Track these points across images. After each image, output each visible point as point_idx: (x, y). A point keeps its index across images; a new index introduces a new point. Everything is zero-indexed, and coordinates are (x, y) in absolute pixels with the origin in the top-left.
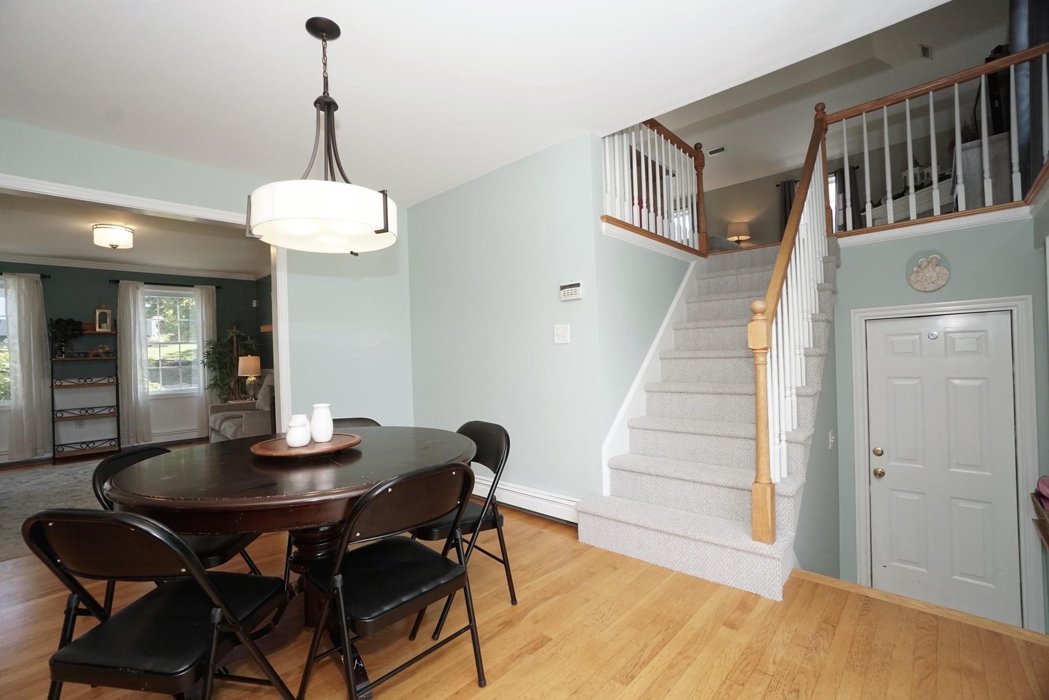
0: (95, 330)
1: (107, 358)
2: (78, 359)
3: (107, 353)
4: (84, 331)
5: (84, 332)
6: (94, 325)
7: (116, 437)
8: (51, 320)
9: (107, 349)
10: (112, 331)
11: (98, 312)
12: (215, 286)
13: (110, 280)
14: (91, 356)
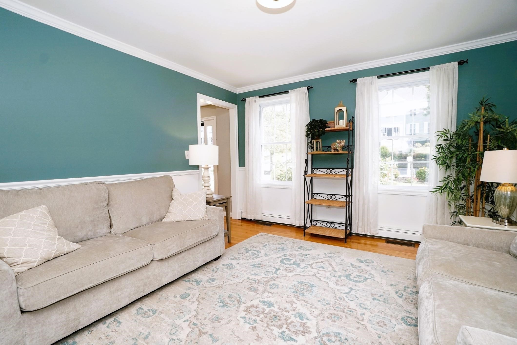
0: (334, 127)
4: (327, 128)
5: (327, 130)
6: (334, 123)
9: (343, 143)
10: (349, 126)
11: (337, 109)
12: (457, 63)
13: (350, 80)
14: (332, 150)
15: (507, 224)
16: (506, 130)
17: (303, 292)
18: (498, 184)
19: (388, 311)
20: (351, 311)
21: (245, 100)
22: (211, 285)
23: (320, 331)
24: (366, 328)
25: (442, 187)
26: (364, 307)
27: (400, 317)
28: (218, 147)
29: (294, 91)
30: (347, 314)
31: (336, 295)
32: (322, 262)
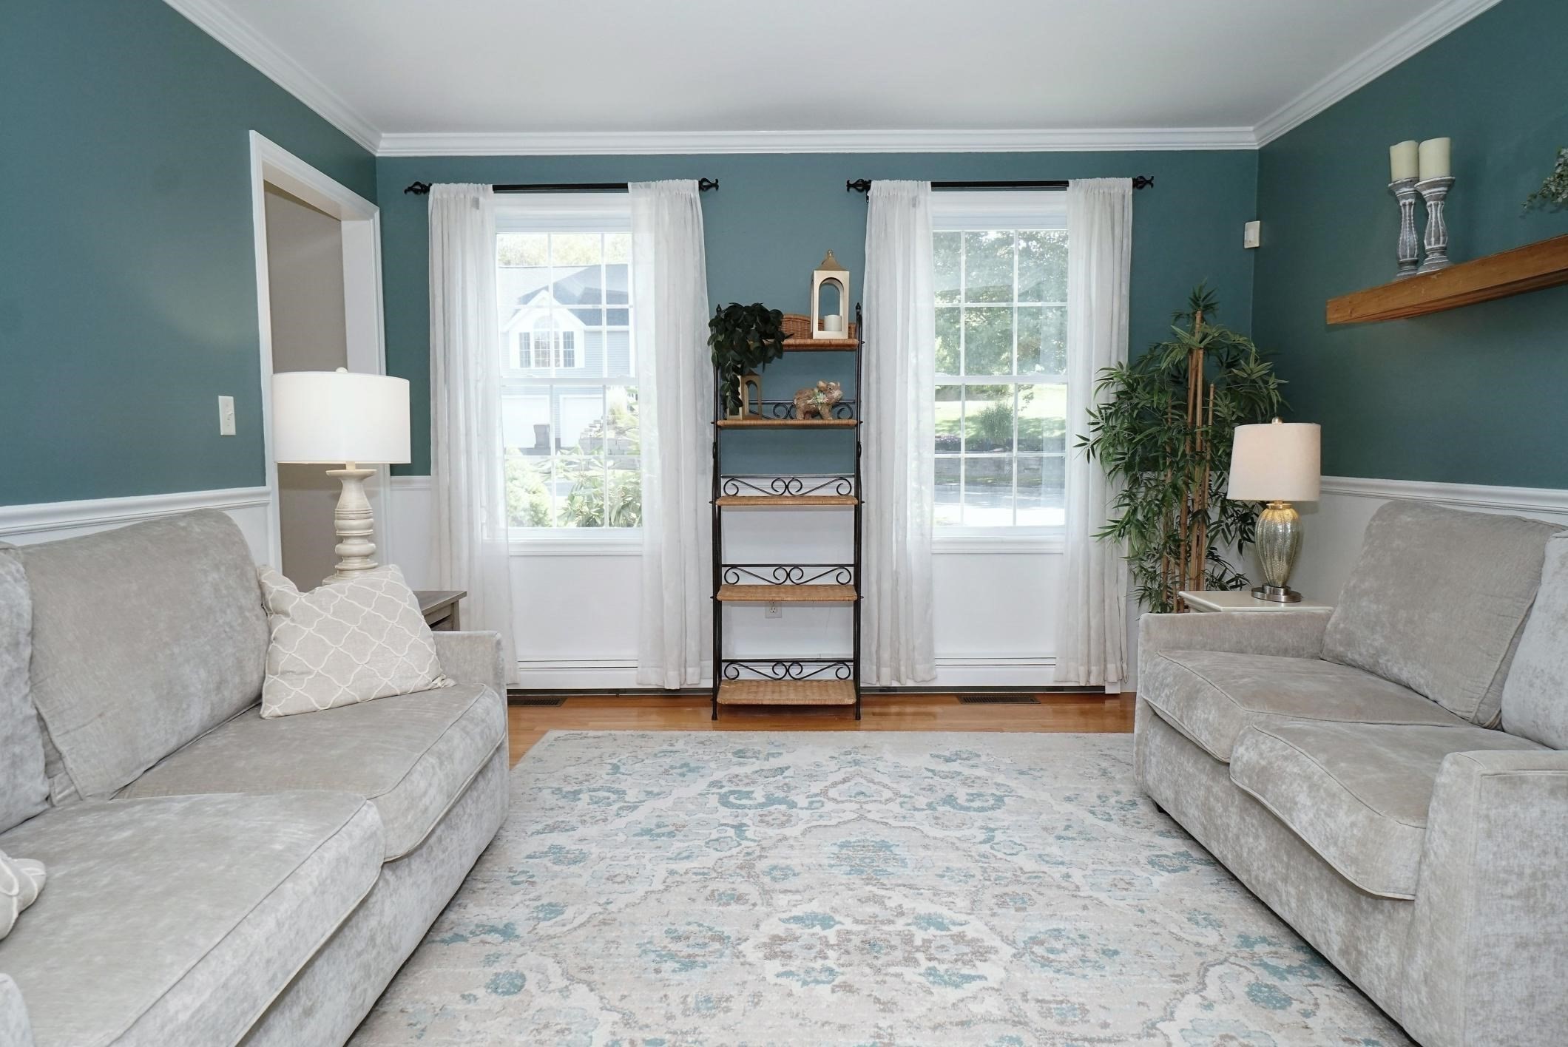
0: (811, 336)
1: (837, 422)
2: (769, 422)
3: (836, 406)
4: (785, 337)
5: (786, 342)
6: (808, 322)
7: (849, 654)
8: (719, 309)
9: (836, 394)
10: (849, 337)
11: (819, 277)
12: (1129, 181)
13: (848, 182)
14: (800, 415)
15: (1283, 598)
16: (1249, 375)
17: (878, 866)
18: (1264, 505)
19: (1110, 856)
20: (1036, 877)
21: (426, 190)
22: (564, 925)
23: (1011, 938)
24: (1101, 903)
25: (1122, 522)
26: (1054, 860)
27: (1143, 861)
28: (405, 384)
29: (649, 187)
30: (1034, 886)
31: (965, 851)
32: (845, 781)
